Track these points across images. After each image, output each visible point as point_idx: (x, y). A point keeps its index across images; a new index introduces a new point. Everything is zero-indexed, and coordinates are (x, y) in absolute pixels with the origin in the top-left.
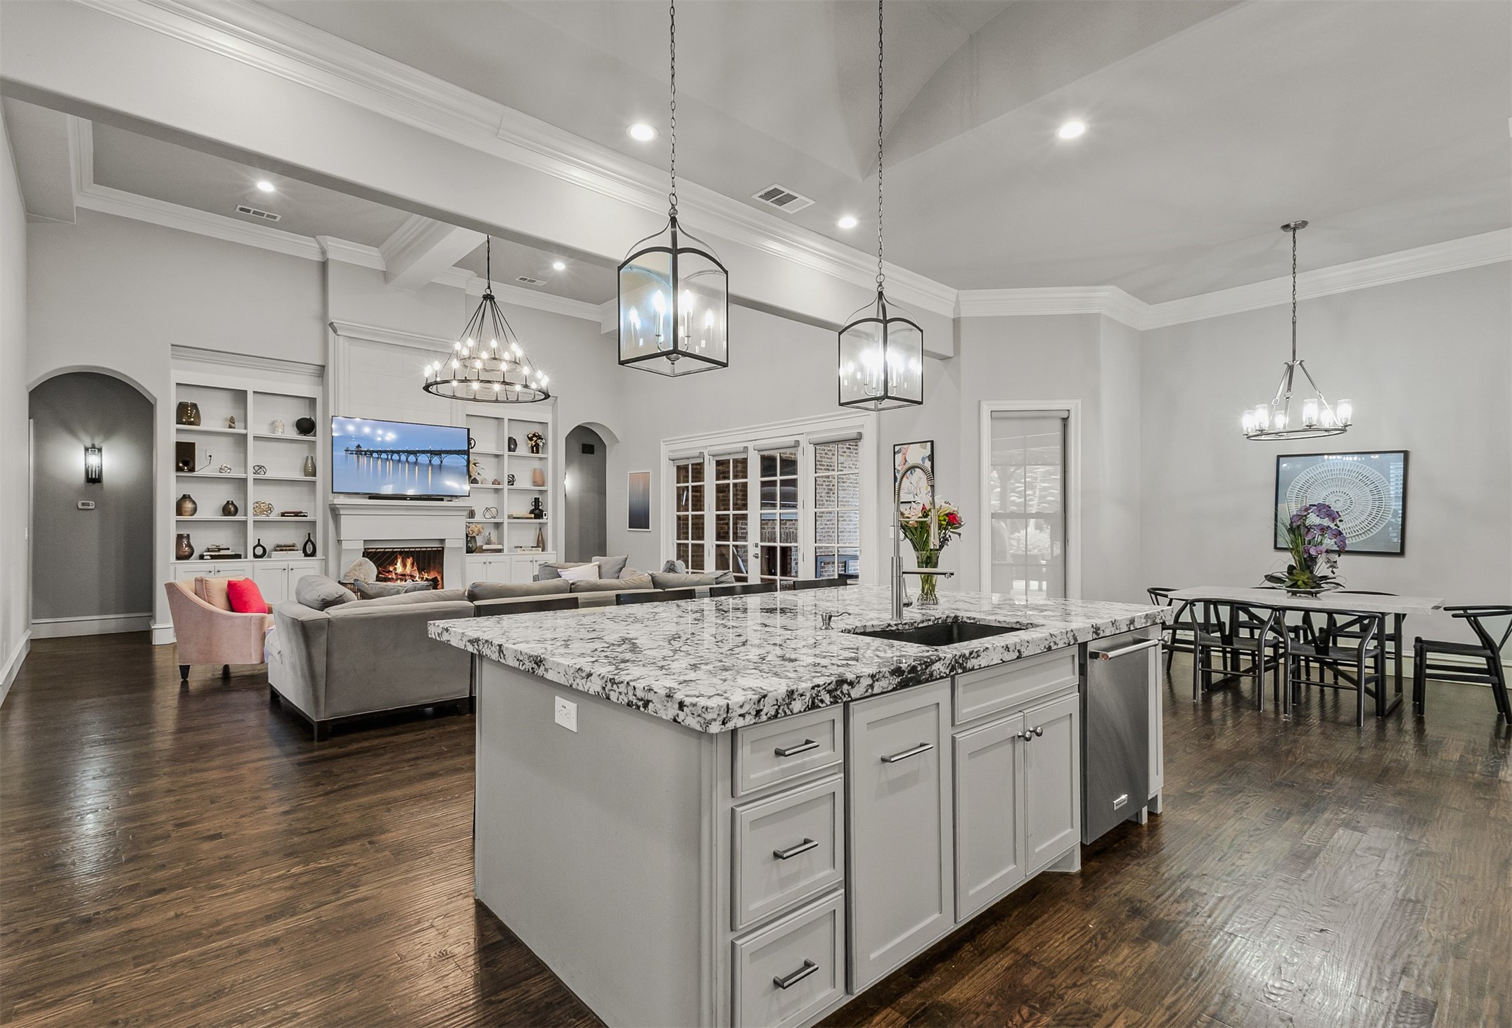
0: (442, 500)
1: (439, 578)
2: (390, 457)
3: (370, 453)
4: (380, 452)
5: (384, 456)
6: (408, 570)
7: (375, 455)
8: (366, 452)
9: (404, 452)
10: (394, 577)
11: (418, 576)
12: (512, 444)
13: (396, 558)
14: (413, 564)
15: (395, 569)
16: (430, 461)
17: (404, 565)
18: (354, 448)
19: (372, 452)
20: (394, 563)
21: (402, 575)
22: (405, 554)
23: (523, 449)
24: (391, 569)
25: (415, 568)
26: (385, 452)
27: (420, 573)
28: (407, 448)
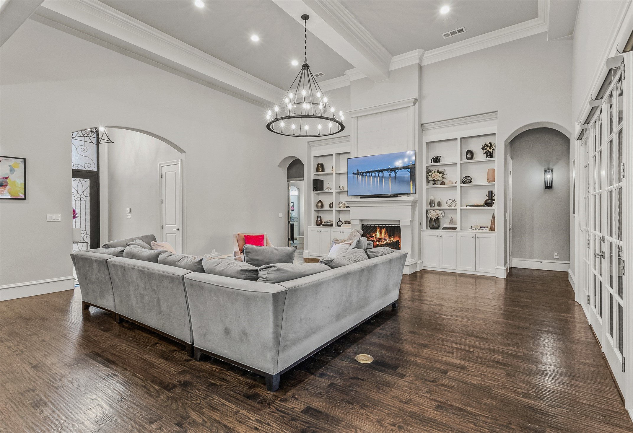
0: (398, 197)
1: (400, 241)
2: (371, 175)
3: (362, 173)
4: (367, 172)
5: (368, 174)
6: (383, 236)
7: (364, 174)
8: (360, 173)
9: (377, 171)
10: (375, 240)
11: (388, 239)
12: (470, 154)
13: (376, 229)
14: (385, 233)
15: (376, 235)
16: (390, 175)
17: (381, 233)
18: (356, 172)
19: (363, 173)
20: (375, 232)
21: (379, 239)
22: (381, 228)
23: (480, 156)
24: (374, 235)
25: (387, 235)
26: (369, 172)
27: (389, 238)
28: (378, 169)
